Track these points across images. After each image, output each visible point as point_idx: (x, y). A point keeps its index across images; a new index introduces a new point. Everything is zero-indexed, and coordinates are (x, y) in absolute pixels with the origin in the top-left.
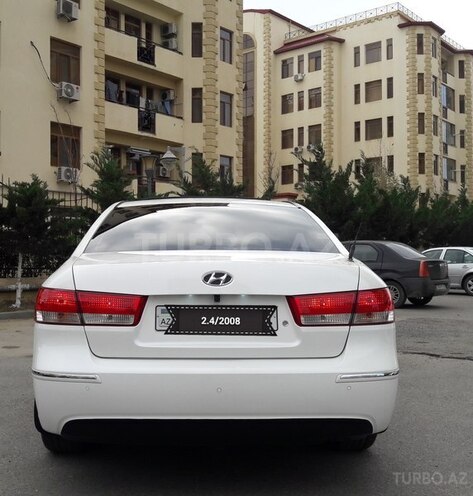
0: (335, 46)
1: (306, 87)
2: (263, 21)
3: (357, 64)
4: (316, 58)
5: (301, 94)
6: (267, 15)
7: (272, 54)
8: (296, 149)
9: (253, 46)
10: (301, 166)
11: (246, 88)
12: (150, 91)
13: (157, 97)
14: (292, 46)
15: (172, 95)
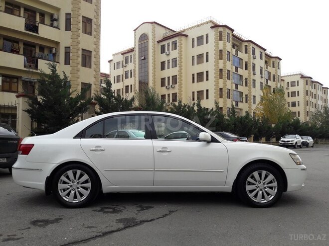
0: (183, 38)
1: (171, 58)
2: (152, 27)
3: (193, 46)
4: (175, 44)
5: (168, 60)
6: (153, 24)
7: (156, 42)
8: (166, 87)
9: (148, 39)
10: (169, 95)
11: (145, 59)
12: (42, 48)
13: (46, 52)
14: (165, 39)
15: (54, 51)
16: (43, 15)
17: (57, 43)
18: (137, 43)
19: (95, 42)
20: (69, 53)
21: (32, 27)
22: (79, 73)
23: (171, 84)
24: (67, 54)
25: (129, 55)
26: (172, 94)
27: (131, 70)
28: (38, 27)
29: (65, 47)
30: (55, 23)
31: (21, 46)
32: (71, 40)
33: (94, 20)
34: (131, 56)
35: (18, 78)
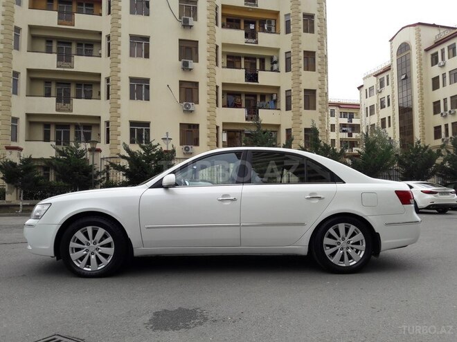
1: (447, 70)
2: (415, 31)
4: (452, 48)
5: (444, 75)
6: (417, 27)
7: (423, 52)
8: (442, 114)
9: (409, 49)
10: (446, 126)
11: (406, 78)
12: (263, 97)
13: (267, 100)
14: (438, 44)
15: (274, 98)
16: (262, 60)
17: (278, 88)
18: (395, 58)
19: (319, 78)
20: (290, 96)
21: (252, 77)
22: (301, 118)
23: (449, 108)
24: (288, 98)
25: (384, 75)
26: (453, 123)
27: (388, 96)
28: (257, 74)
29: (286, 91)
30: (275, 67)
31: (243, 98)
32: (291, 82)
33: (318, 53)
34: (388, 76)
35: (241, 132)
